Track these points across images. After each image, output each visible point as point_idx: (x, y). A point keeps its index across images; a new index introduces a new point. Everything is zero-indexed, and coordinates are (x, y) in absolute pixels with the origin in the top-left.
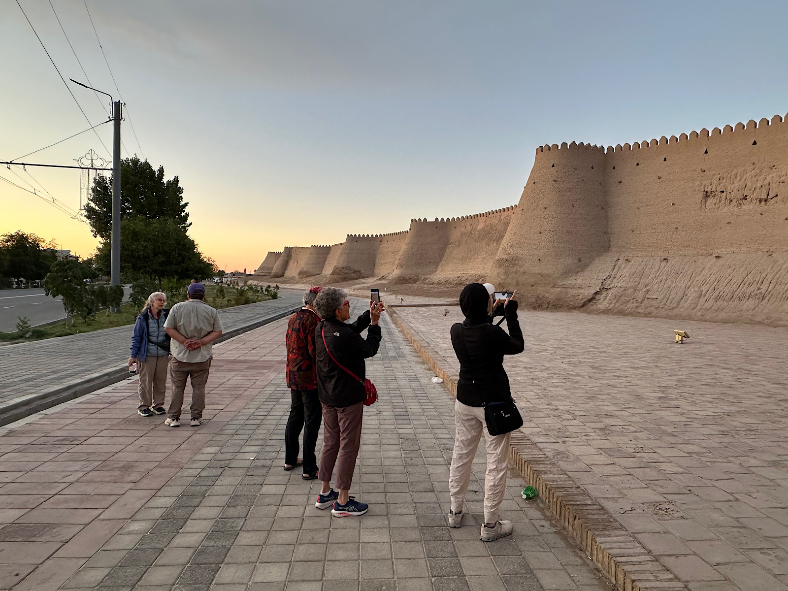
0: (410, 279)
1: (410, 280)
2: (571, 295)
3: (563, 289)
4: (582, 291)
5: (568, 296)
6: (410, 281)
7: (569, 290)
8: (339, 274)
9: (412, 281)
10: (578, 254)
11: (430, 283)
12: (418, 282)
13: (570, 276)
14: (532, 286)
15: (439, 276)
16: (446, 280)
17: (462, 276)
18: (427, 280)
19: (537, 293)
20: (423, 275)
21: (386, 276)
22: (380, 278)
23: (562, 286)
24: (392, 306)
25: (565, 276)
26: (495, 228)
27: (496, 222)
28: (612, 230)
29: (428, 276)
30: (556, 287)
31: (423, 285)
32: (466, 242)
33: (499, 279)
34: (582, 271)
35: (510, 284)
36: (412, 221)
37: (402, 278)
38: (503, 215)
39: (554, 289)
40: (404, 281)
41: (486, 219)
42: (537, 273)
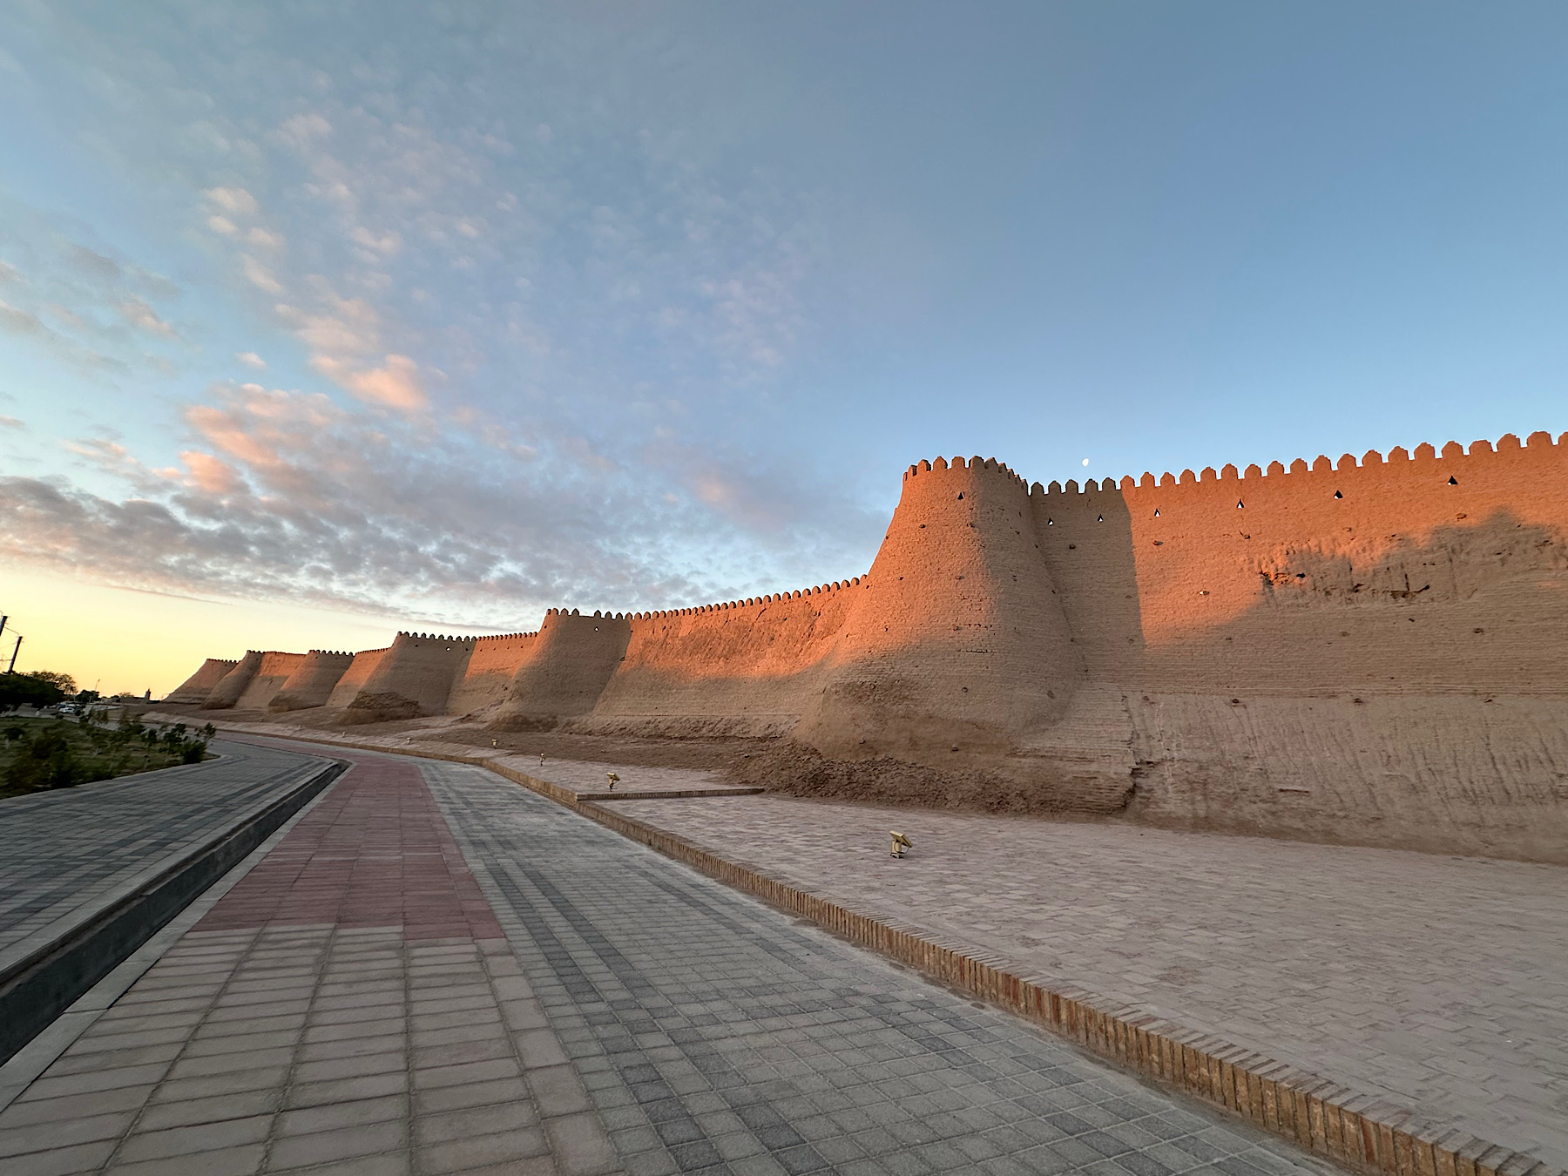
0: (539, 722)
1: (539, 725)
2: (1070, 777)
3: (1042, 760)
4: (1095, 767)
5: (1066, 779)
6: (537, 727)
7: (1058, 763)
8: (369, 708)
9: (544, 725)
10: (1044, 680)
11: (584, 731)
12: (556, 729)
13: (1044, 730)
14: (956, 750)
15: (602, 718)
16: (620, 727)
17: (657, 721)
18: (576, 726)
19: (974, 767)
20: (565, 714)
21: (476, 714)
22: (463, 719)
23: (1034, 753)
24: (590, 797)
25: (1031, 729)
26: (718, 635)
27: (720, 625)
28: (1086, 636)
29: (575, 718)
30: (1020, 757)
31: (567, 734)
32: (657, 656)
33: (859, 730)
34: (1062, 719)
35: (894, 743)
36: (549, 614)
37: (520, 720)
38: (733, 614)
39: (1017, 759)
40: (525, 726)
41: (697, 619)
42: (965, 719)
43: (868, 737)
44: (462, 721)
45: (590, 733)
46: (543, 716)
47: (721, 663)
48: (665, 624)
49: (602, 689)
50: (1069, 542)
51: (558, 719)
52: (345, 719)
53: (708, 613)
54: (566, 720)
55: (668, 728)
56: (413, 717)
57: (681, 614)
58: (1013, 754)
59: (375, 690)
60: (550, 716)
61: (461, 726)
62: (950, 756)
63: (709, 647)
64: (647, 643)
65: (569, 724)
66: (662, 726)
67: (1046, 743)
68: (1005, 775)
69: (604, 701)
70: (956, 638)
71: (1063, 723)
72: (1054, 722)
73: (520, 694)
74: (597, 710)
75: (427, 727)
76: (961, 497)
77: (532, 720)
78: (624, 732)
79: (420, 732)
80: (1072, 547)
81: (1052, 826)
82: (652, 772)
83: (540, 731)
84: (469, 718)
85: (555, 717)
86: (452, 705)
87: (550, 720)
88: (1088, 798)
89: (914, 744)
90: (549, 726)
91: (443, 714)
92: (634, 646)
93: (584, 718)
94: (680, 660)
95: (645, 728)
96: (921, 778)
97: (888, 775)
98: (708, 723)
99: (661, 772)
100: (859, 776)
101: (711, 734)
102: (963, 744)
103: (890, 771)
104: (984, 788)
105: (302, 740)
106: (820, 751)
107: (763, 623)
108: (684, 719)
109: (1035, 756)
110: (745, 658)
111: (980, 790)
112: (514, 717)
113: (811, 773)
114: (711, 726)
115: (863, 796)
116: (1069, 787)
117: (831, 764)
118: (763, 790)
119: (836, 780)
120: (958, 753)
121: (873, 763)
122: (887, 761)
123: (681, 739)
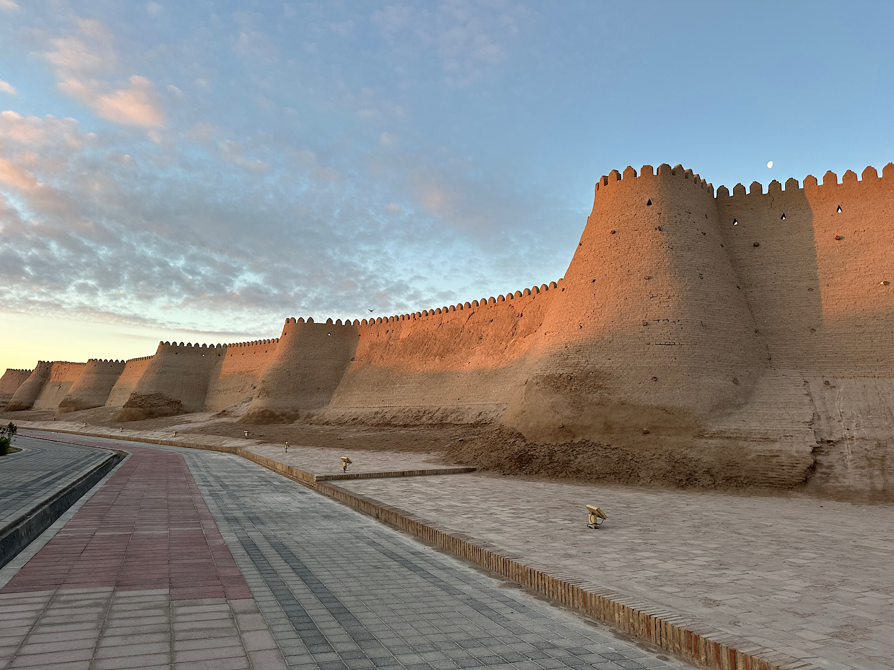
0: (283, 415)
1: (284, 418)
2: (754, 455)
3: (727, 441)
5: (750, 458)
6: (282, 420)
7: (743, 443)
8: (140, 407)
9: (288, 418)
10: (730, 368)
11: (322, 422)
12: (298, 421)
13: (730, 414)
14: (646, 433)
15: (337, 411)
16: (353, 417)
17: (384, 411)
18: (315, 418)
19: (664, 448)
20: (306, 408)
21: (230, 410)
22: (220, 414)
23: (721, 435)
24: (327, 478)
25: (717, 413)
26: (434, 337)
27: (435, 327)
28: (770, 327)
29: (315, 411)
30: (707, 438)
31: (308, 425)
32: (382, 357)
33: (558, 417)
34: (746, 403)
35: (589, 427)
36: (288, 322)
37: (268, 414)
38: (446, 318)
39: (704, 440)
40: (271, 419)
41: (415, 323)
42: (655, 404)
43: (566, 422)
44: (218, 415)
45: (327, 423)
46: (287, 410)
47: (437, 360)
48: (388, 328)
49: (336, 386)
50: (753, 241)
51: (299, 413)
52: (122, 417)
53: (424, 318)
54: (306, 412)
55: (394, 417)
56: (177, 414)
57: (401, 319)
58: (701, 436)
59: (145, 391)
60: (293, 410)
61: (217, 420)
62: (642, 438)
63: (426, 347)
64: (373, 346)
65: (309, 416)
66: (388, 416)
67: (731, 425)
68: (693, 455)
69: (339, 396)
70: (646, 333)
71: (748, 407)
72: (739, 406)
73: (266, 392)
74: (333, 403)
75: (190, 422)
76: (649, 203)
77: (278, 413)
78: (356, 421)
79: (184, 427)
80: (756, 245)
81: (736, 499)
82: (380, 456)
83: (284, 423)
84: (224, 413)
85: (297, 411)
86: (209, 403)
87: (293, 413)
88: (771, 474)
89: (608, 428)
90: (292, 418)
91: (202, 411)
92: (362, 347)
93: (322, 411)
94: (401, 359)
95: (374, 418)
96: (615, 458)
97: (585, 456)
98: (427, 412)
99: (389, 455)
100: (559, 456)
101: (430, 422)
102: (655, 428)
103: (587, 452)
104: (673, 467)
105: (88, 435)
106: (524, 435)
107: (472, 325)
108: (407, 410)
109: (721, 438)
110: (457, 356)
111: (670, 468)
112: (262, 412)
113: (516, 454)
114: (430, 415)
115: (563, 474)
116: (753, 464)
117: (534, 446)
118: (475, 469)
119: (539, 460)
120: (649, 436)
121: (572, 445)
122: (583, 443)
123: (405, 426)
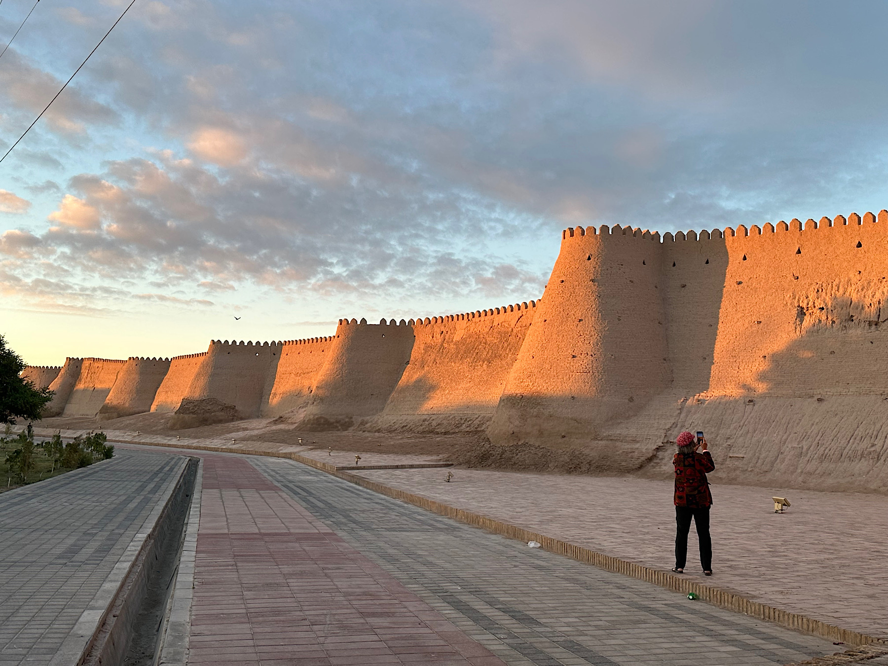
0: (337, 422)
1: (338, 425)
2: (621, 451)
3: (610, 442)
4: (637, 445)
5: (618, 453)
6: (337, 427)
7: (618, 444)
8: (193, 413)
9: (341, 425)
11: (375, 429)
12: (352, 428)
14: (564, 437)
15: (390, 418)
16: (403, 425)
17: (432, 419)
18: (369, 425)
19: (572, 447)
20: (360, 415)
21: (287, 415)
24: (343, 468)
26: (484, 341)
27: (487, 330)
29: (368, 418)
30: (599, 440)
31: (361, 432)
32: (435, 361)
36: (341, 324)
37: (322, 421)
40: (326, 426)
42: (570, 417)
43: (515, 430)
44: (275, 422)
46: (340, 417)
48: (443, 328)
49: (391, 392)
50: (683, 282)
51: (353, 420)
53: (477, 318)
54: (360, 419)
56: (232, 420)
57: (455, 319)
58: (595, 439)
60: (347, 417)
61: (274, 427)
62: (560, 440)
63: (476, 351)
65: (363, 423)
66: (434, 423)
69: (392, 402)
71: (635, 418)
73: (320, 398)
74: (386, 411)
75: (246, 429)
76: (589, 259)
77: (332, 421)
80: (684, 286)
83: (339, 430)
84: (281, 420)
85: (351, 418)
86: (266, 407)
87: (347, 420)
89: (541, 433)
90: (346, 425)
91: (258, 417)
92: (417, 349)
93: (376, 418)
95: (421, 425)
96: (540, 455)
98: (468, 420)
100: (507, 454)
101: (468, 429)
102: (568, 433)
103: (525, 451)
106: (491, 439)
107: (520, 328)
108: (451, 417)
112: (317, 419)
118: (452, 465)
121: (517, 446)
122: (524, 445)
